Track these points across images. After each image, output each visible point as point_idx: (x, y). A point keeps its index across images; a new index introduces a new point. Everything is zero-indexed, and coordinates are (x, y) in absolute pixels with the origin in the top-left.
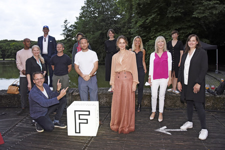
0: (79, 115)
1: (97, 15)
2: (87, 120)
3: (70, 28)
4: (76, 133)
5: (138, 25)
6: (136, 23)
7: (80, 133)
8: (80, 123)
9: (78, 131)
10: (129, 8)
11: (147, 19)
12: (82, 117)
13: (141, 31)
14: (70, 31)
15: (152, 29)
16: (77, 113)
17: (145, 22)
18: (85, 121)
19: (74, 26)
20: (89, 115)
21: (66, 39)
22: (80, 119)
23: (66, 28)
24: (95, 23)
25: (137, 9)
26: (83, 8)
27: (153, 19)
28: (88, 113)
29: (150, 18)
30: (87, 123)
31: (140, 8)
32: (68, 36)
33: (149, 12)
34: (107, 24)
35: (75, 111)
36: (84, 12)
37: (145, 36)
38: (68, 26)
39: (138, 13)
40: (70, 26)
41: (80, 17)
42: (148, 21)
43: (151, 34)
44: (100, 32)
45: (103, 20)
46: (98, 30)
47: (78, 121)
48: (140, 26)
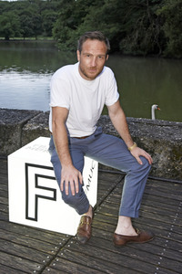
0: (37, 176)
2: (54, 190)
4: (27, 218)
7: (36, 219)
8: (37, 196)
9: (32, 215)
12: (42, 182)
16: (32, 171)
18: (50, 194)
22: (37, 186)
30: (55, 199)
35: (27, 165)
47: (33, 191)
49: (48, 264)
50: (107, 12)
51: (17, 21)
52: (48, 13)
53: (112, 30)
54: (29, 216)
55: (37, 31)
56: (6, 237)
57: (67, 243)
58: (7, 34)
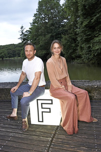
0: (42, 104)
1: (47, 21)
2: (50, 109)
3: (26, 33)
4: (39, 121)
5: (84, 25)
6: (82, 24)
7: (43, 121)
8: (42, 112)
9: (41, 120)
10: (75, 11)
11: (92, 19)
12: (44, 106)
13: (86, 31)
14: (25, 35)
15: (96, 28)
16: (40, 102)
17: (90, 22)
18: (48, 110)
19: (29, 31)
20: (52, 104)
21: (23, 42)
22: (42, 108)
23: (23, 33)
24: (46, 27)
25: (82, 11)
26: (35, 15)
27: (97, 18)
28: (50, 102)
29: (94, 18)
30: (50, 112)
31: (85, 9)
32: (24, 39)
33: (94, 13)
34: (56, 27)
35: (37, 100)
36: (36, 19)
37: (89, 35)
38: (24, 32)
39: (83, 15)
40: (26, 32)
41: (34, 23)
42: (92, 21)
43: (95, 33)
44: (50, 34)
45: (53, 25)
46: (48, 33)
47: (41, 110)
48: (85, 26)
49: (54, 137)
50: (41, 46)
51: (6, 52)
52: (17, 48)
53: (43, 53)
54: (40, 120)
55: (14, 56)
56: (32, 130)
57: (57, 128)
58: (2, 57)
